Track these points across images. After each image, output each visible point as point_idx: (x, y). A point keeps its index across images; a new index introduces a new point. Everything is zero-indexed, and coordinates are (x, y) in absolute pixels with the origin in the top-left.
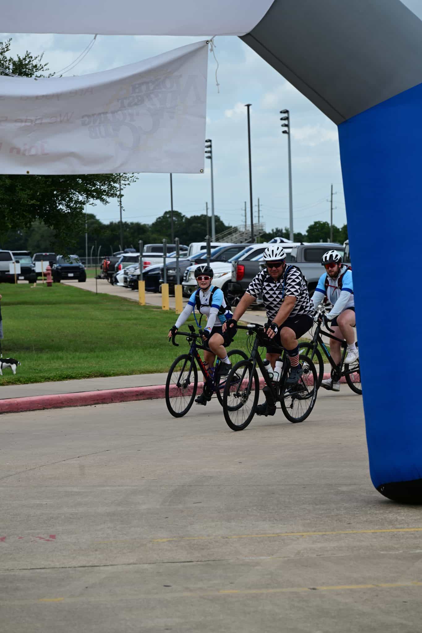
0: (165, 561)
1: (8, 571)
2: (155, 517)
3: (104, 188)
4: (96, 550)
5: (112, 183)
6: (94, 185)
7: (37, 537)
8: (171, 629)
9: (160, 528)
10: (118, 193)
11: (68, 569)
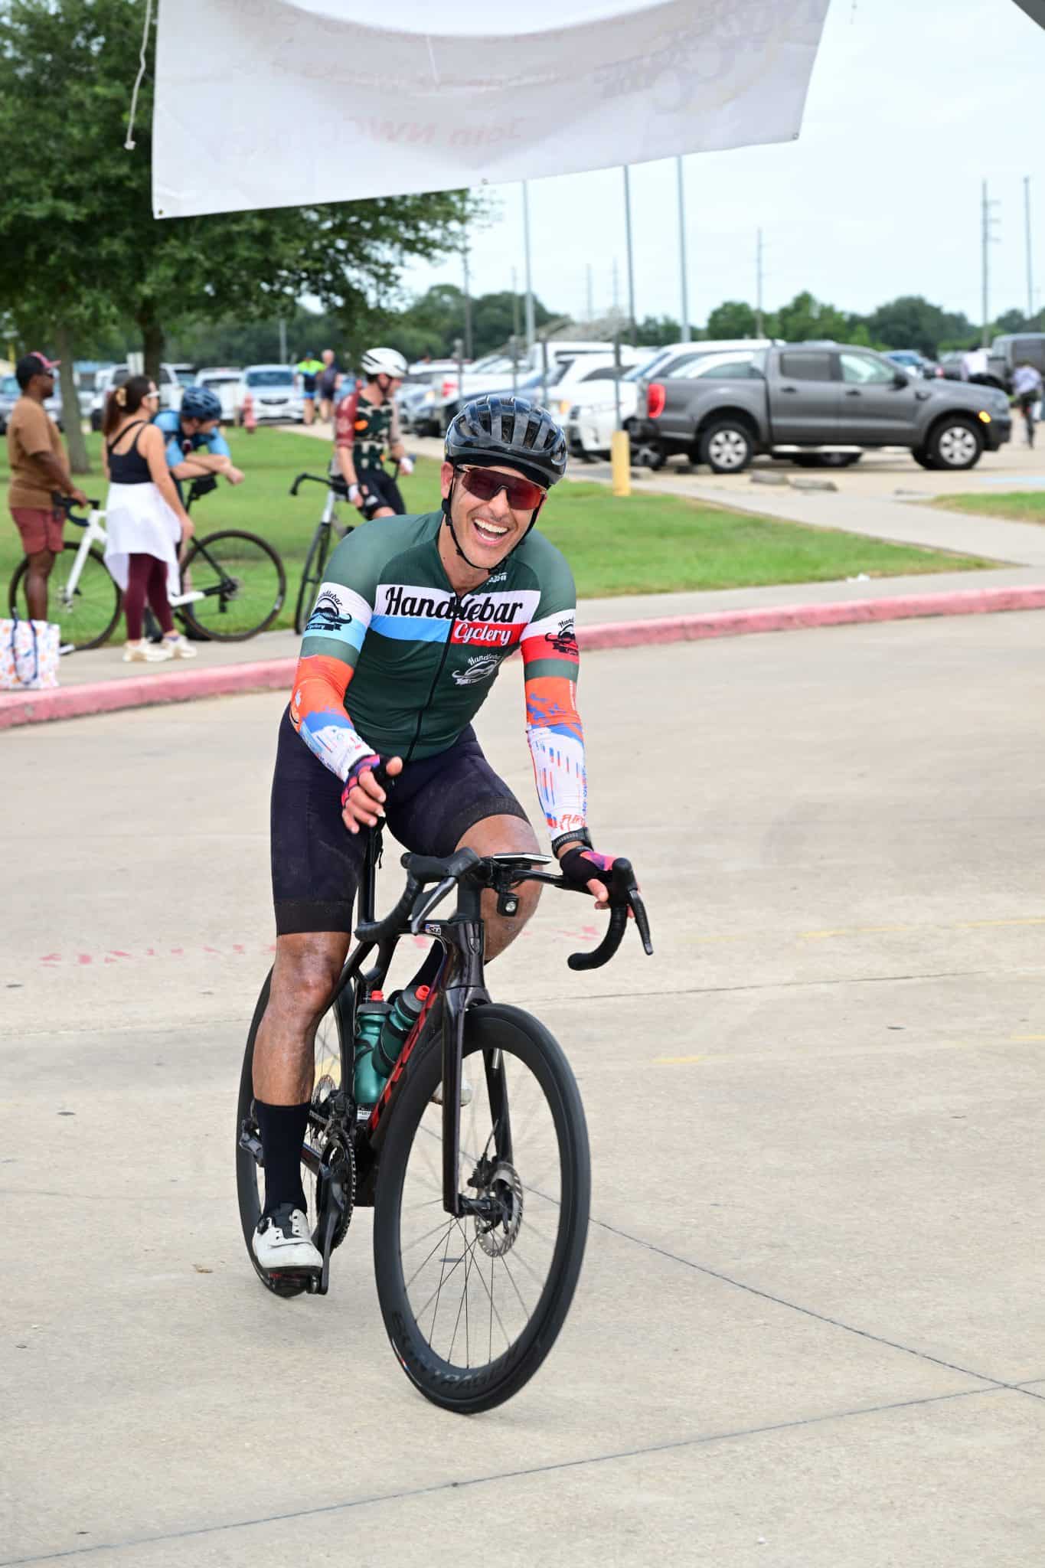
0: (857, 977)
3: (435, 234)
4: (699, 957)
5: (454, 226)
6: (417, 229)
7: (559, 932)
8: (963, 1117)
9: (797, 909)
10: (460, 245)
11: (666, 996)
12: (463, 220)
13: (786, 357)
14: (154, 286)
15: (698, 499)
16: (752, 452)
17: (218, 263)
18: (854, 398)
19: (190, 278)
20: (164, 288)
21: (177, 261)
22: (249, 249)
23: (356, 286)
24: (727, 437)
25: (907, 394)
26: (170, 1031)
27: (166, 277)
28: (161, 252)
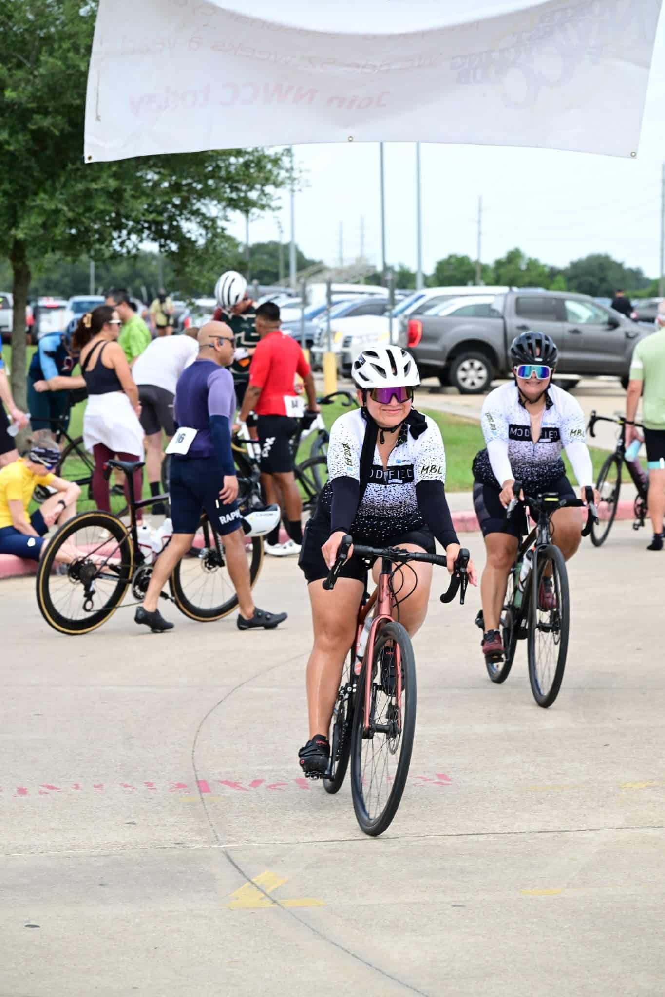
1: (422, 838)
2: (585, 744)
3: (253, 195)
4: (539, 802)
5: (269, 189)
6: (237, 190)
9: (613, 763)
10: (273, 204)
11: (520, 836)
12: (277, 185)
13: (521, 301)
14: (26, 231)
15: (454, 415)
16: (492, 377)
17: (78, 214)
18: (575, 336)
19: (56, 225)
20: (33, 233)
21: (45, 211)
22: (104, 203)
23: (188, 235)
24: (472, 364)
25: (619, 333)
26: (108, 855)
27: (37, 224)
28: (33, 204)
